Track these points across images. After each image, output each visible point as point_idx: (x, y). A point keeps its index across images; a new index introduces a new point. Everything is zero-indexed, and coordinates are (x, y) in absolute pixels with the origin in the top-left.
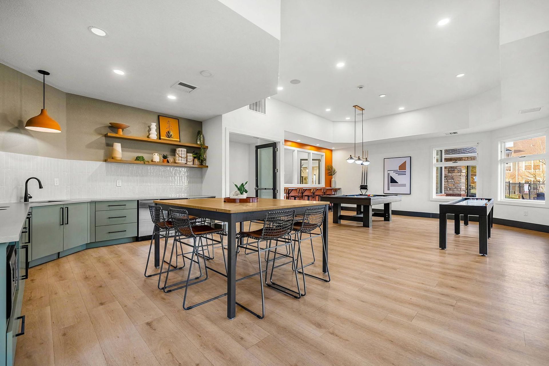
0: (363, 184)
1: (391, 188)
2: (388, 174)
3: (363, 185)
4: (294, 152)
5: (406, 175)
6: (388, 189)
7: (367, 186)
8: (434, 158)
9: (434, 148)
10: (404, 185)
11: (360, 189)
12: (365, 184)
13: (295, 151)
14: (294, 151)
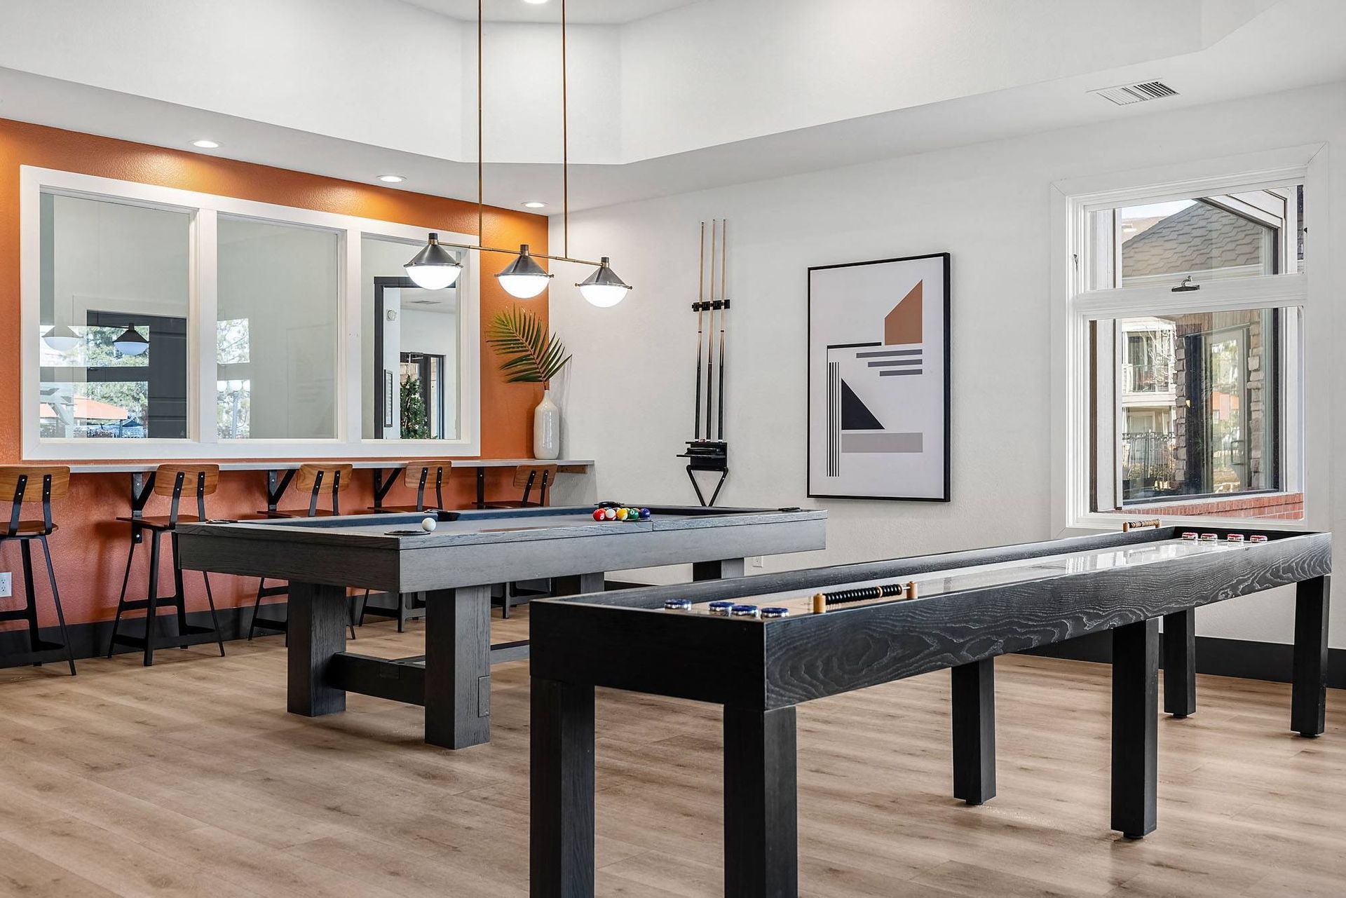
0: (703, 436)
1: (845, 459)
2: (832, 368)
3: (703, 444)
4: (193, 225)
5: (920, 372)
6: (832, 470)
7: (723, 448)
8: (1070, 263)
9: (1069, 200)
10: (911, 443)
11: (689, 469)
12: (715, 439)
13: (200, 215)
14: (191, 214)
